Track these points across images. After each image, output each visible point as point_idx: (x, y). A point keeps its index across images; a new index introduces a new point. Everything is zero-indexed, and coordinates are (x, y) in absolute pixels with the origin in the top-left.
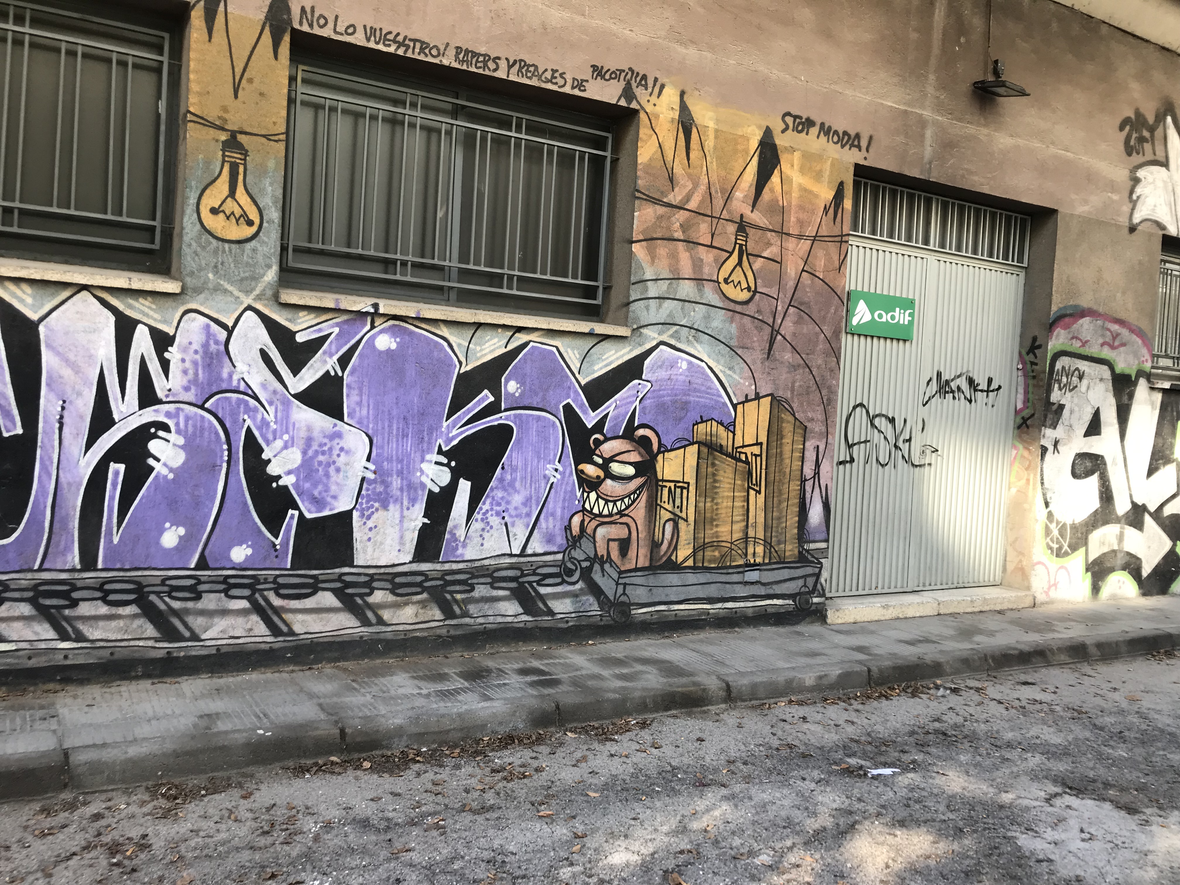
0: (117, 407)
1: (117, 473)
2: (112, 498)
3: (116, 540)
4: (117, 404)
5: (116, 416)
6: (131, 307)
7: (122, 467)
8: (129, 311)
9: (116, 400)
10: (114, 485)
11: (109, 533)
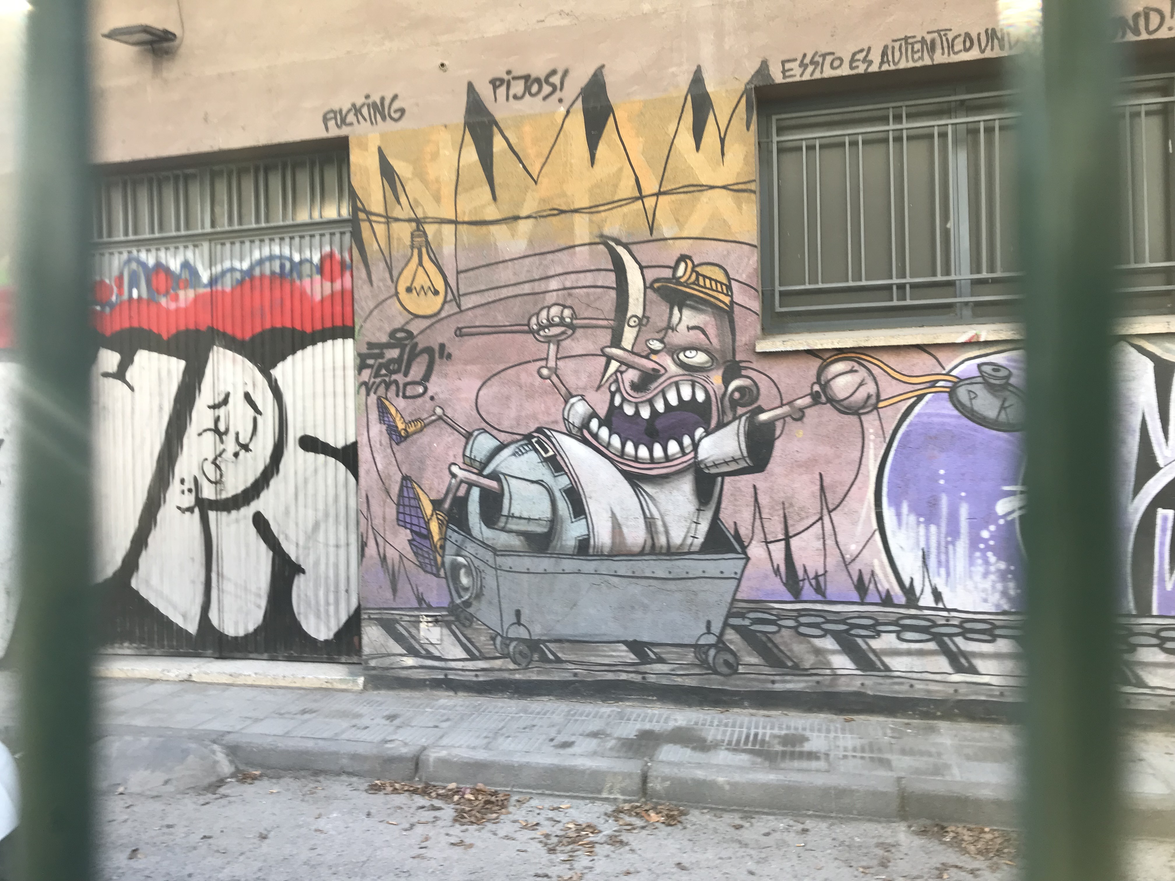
0: (1162, 453)
1: (1165, 519)
2: (1162, 544)
3: (1169, 587)
4: (1161, 449)
5: (1161, 462)
6: (1168, 351)
7: (1170, 513)
8: (1168, 354)
9: (1160, 445)
10: (1164, 530)
11: (1162, 580)
